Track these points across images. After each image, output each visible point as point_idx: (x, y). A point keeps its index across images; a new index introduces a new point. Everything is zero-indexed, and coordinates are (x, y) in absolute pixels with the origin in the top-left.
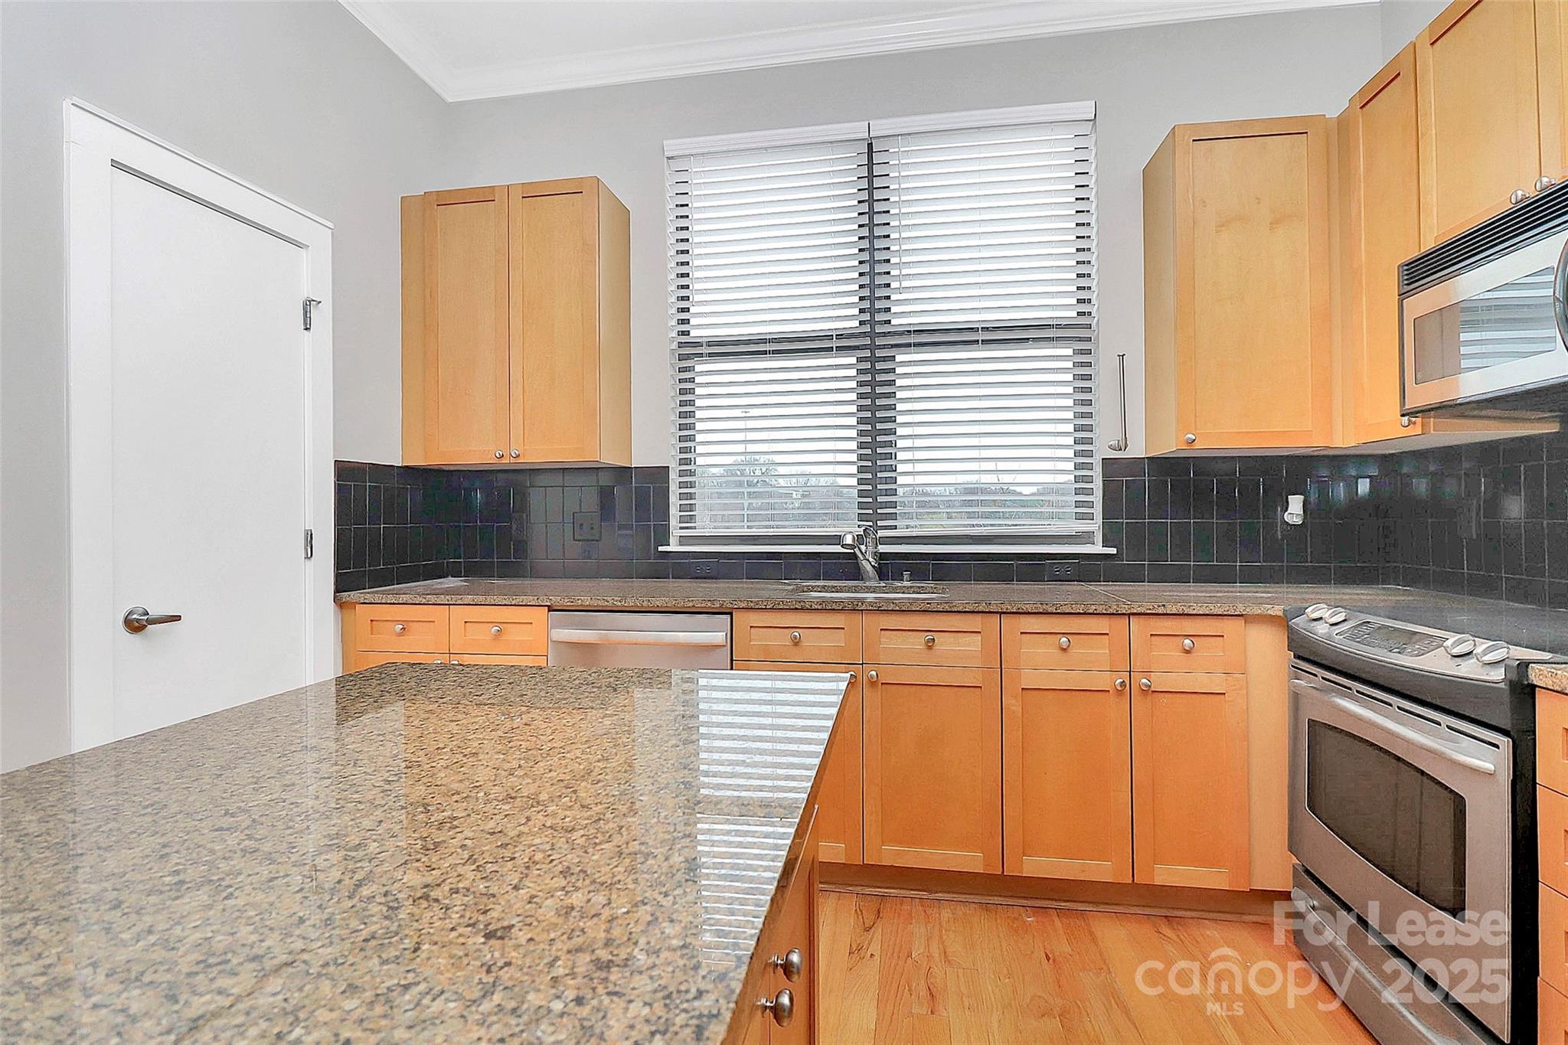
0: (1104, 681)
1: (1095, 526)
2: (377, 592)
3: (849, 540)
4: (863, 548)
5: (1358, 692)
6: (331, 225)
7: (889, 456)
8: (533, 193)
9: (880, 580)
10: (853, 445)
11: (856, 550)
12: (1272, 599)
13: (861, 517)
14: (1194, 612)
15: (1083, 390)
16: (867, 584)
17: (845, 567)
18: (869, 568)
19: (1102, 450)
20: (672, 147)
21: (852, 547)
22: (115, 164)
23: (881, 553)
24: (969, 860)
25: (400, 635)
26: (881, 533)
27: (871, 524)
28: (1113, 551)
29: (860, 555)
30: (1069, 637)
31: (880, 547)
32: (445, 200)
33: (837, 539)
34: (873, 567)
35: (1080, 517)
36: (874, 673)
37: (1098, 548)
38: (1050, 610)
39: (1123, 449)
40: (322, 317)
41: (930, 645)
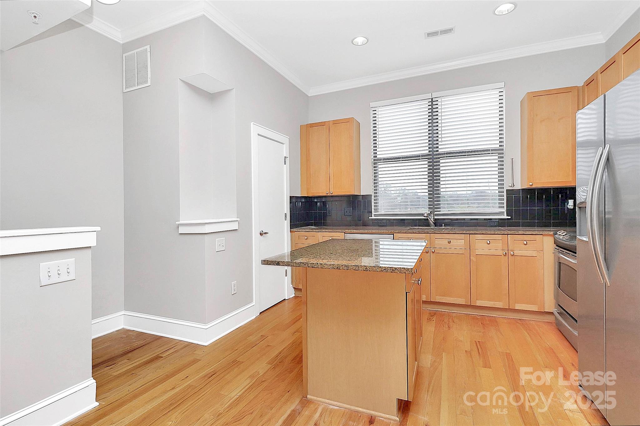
0: (500, 253)
1: (504, 210)
2: (301, 229)
3: (426, 215)
4: (430, 217)
5: (566, 252)
6: (289, 137)
7: (438, 190)
8: (336, 122)
9: (435, 226)
10: (427, 187)
11: (428, 217)
12: (550, 231)
13: (429, 208)
14: (527, 234)
15: (501, 169)
16: (431, 227)
17: (425, 223)
18: (432, 223)
19: (507, 187)
20: (372, 104)
21: (427, 217)
22: (258, 135)
23: (435, 219)
24: (462, 301)
25: (306, 239)
26: (435, 213)
27: (432, 210)
28: (510, 217)
29: (429, 219)
30: (489, 240)
31: (435, 217)
32: (312, 125)
33: (422, 215)
34: (433, 222)
35: (500, 207)
36: (433, 250)
37: (505, 217)
38: (484, 233)
39: (512, 186)
40: (288, 161)
41: (449, 242)
